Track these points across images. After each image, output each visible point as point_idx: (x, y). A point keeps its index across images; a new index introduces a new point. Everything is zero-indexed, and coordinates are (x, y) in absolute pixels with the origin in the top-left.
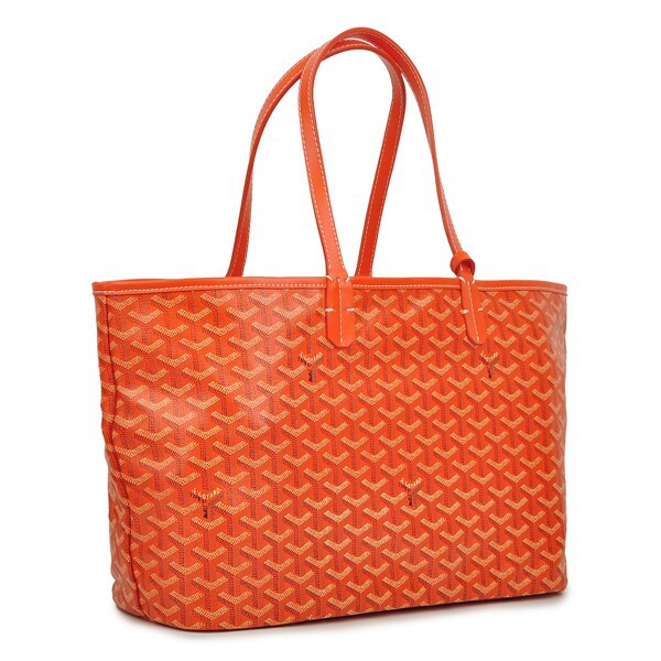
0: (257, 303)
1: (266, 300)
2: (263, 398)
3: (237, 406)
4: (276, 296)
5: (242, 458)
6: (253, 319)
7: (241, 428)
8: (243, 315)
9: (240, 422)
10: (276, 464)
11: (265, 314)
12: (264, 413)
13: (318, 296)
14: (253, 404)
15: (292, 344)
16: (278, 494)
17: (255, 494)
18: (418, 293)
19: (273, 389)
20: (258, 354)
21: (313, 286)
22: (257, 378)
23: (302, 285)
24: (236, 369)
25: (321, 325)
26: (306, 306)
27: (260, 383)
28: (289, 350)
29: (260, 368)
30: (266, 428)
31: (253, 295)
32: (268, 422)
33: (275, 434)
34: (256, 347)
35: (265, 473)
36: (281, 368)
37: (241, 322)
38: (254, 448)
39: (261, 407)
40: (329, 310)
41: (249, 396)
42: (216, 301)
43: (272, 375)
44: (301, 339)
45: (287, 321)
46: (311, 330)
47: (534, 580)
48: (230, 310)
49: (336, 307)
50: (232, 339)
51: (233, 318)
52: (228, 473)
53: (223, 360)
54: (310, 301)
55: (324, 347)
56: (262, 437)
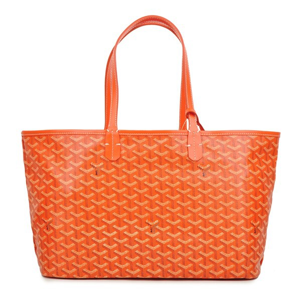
0: (73, 141)
1: (76, 140)
2: (71, 181)
3: (60, 184)
4: (81, 138)
5: (61, 206)
6: (70, 147)
7: (61, 193)
8: (66, 146)
9: (60, 190)
10: (76, 209)
11: (76, 146)
12: (71, 187)
13: (102, 138)
14: (66, 183)
15: (87, 159)
16: (77, 222)
17: (67, 221)
18: (160, 137)
19: (76, 177)
20: (71, 162)
21: (100, 134)
22: (70, 172)
23: (95, 133)
24: (61, 168)
25: (102, 151)
26: (95, 142)
27: (71, 175)
28: (85, 161)
29: (71, 168)
30: (71, 194)
31: (71, 137)
32: (72, 191)
33: (76, 196)
34: (70, 160)
35: (72, 213)
36: (81, 169)
37: (66, 149)
38: (66, 202)
39: (70, 185)
40: (106, 144)
41: (65, 180)
42: (57, 140)
43: (77, 171)
44: (92, 156)
45: (85, 149)
46: (97, 153)
47: (226, 271)
48: (61, 143)
49: (110, 143)
50: (61, 156)
51: (62, 147)
52: (55, 211)
53: (57, 164)
54: (97, 140)
55: (104, 160)
56: (69, 197)
